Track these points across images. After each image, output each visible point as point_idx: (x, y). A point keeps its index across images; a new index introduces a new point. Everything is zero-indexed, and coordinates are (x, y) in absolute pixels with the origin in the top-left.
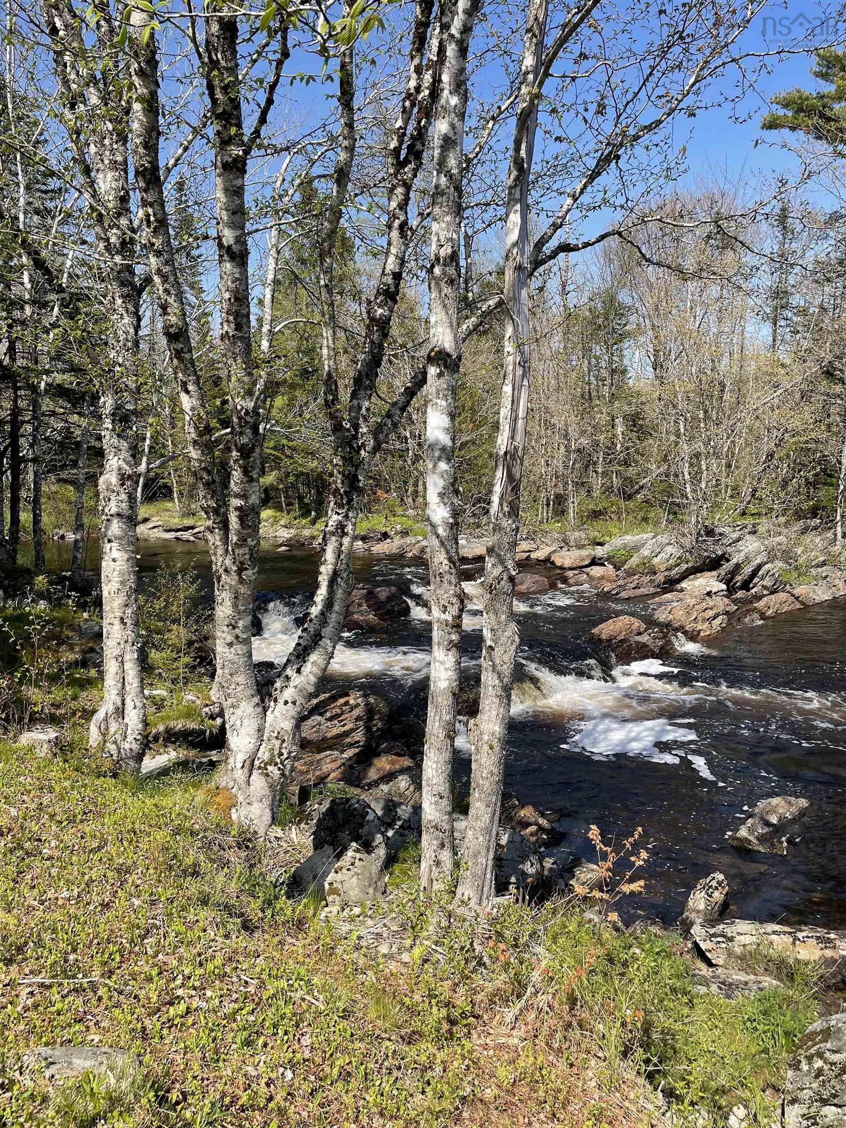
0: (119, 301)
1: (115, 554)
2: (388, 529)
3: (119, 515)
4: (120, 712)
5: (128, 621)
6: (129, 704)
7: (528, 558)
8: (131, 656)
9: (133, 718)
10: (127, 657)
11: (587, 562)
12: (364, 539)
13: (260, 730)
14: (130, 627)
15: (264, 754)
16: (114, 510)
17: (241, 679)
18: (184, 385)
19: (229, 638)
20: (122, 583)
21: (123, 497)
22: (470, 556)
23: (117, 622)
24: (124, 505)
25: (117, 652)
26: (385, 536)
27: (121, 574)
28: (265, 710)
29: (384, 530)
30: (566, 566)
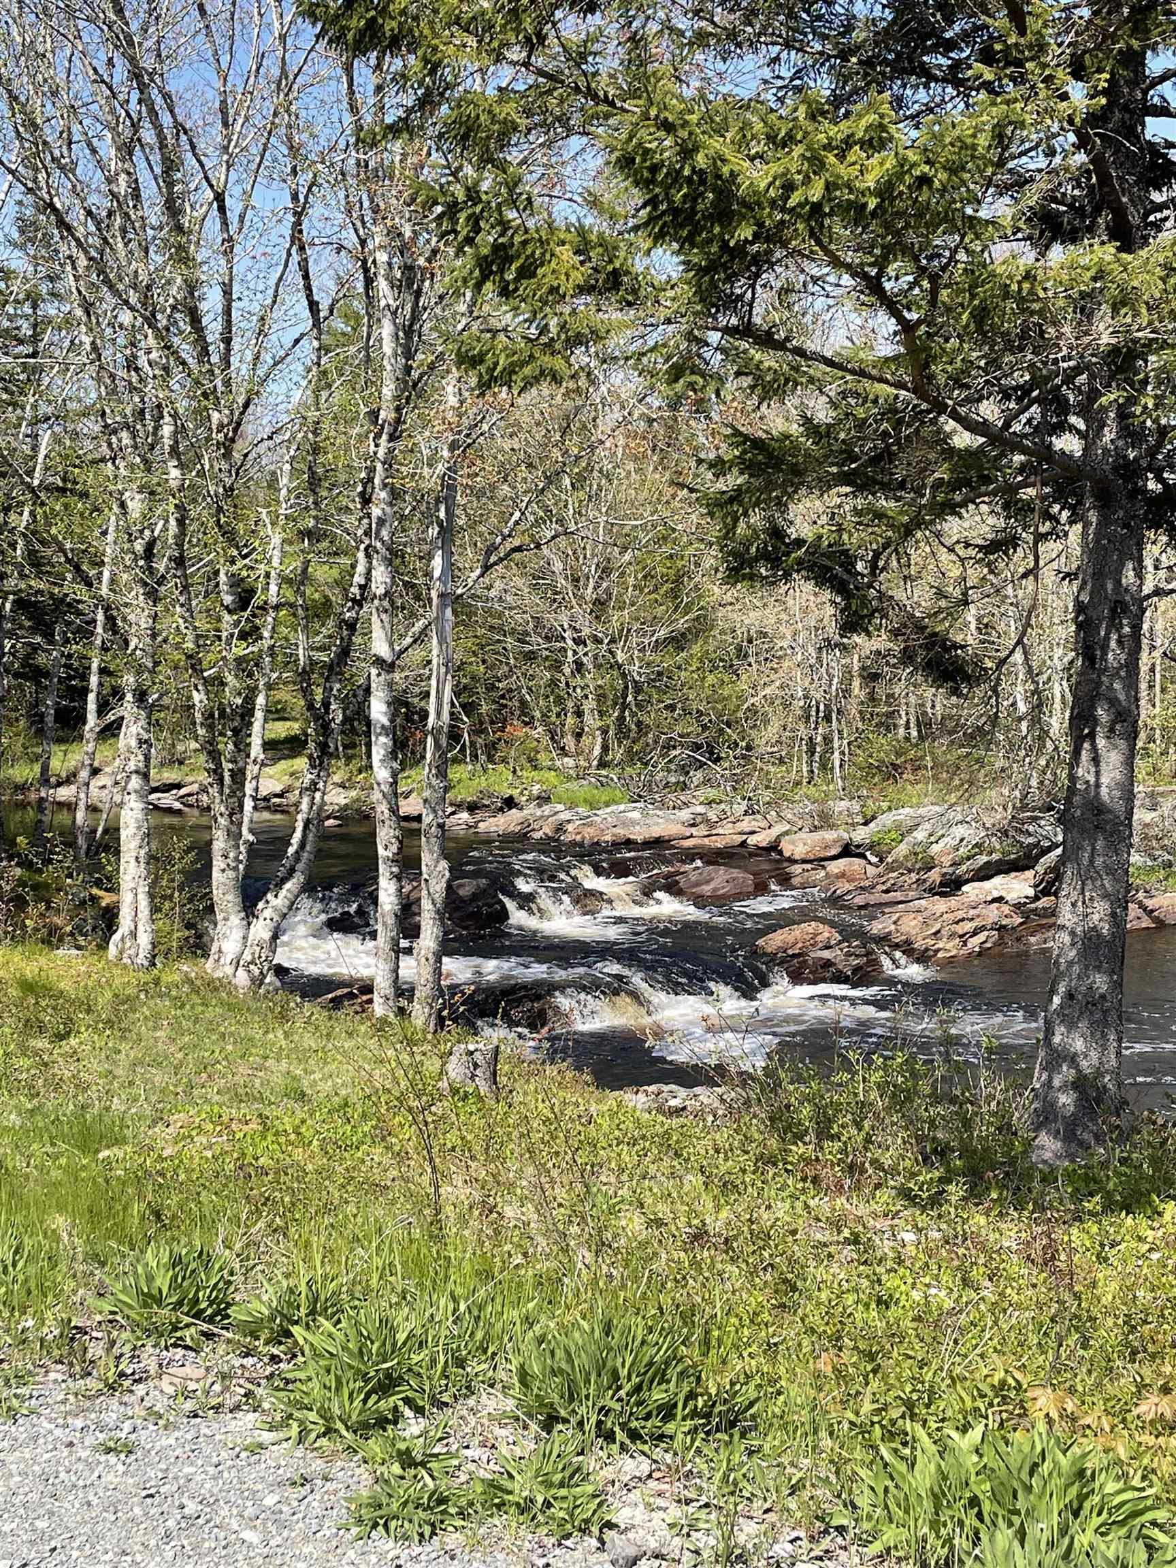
0: (141, 598)
1: (133, 804)
2: (515, 793)
3: (137, 772)
4: (134, 935)
5: (142, 860)
6: (141, 928)
7: (743, 844)
8: (143, 890)
9: (144, 939)
10: (140, 890)
11: (834, 852)
12: (472, 808)
13: (245, 938)
14: (143, 865)
15: (247, 957)
16: (133, 768)
17: (230, 897)
18: (196, 687)
19: (223, 866)
20: (139, 828)
21: (141, 758)
22: (639, 839)
23: (133, 861)
24: (141, 765)
25: (133, 885)
26: (510, 803)
27: (137, 820)
28: (249, 924)
29: (508, 792)
30: (797, 857)
